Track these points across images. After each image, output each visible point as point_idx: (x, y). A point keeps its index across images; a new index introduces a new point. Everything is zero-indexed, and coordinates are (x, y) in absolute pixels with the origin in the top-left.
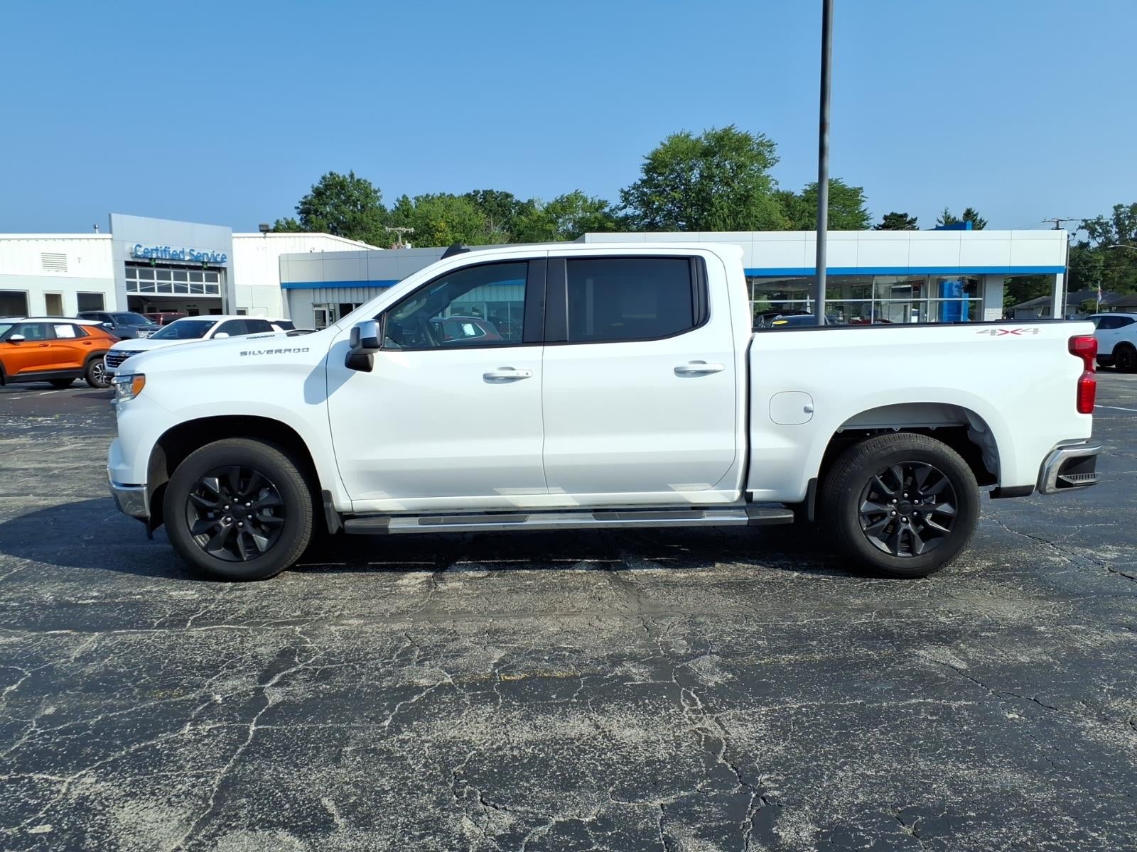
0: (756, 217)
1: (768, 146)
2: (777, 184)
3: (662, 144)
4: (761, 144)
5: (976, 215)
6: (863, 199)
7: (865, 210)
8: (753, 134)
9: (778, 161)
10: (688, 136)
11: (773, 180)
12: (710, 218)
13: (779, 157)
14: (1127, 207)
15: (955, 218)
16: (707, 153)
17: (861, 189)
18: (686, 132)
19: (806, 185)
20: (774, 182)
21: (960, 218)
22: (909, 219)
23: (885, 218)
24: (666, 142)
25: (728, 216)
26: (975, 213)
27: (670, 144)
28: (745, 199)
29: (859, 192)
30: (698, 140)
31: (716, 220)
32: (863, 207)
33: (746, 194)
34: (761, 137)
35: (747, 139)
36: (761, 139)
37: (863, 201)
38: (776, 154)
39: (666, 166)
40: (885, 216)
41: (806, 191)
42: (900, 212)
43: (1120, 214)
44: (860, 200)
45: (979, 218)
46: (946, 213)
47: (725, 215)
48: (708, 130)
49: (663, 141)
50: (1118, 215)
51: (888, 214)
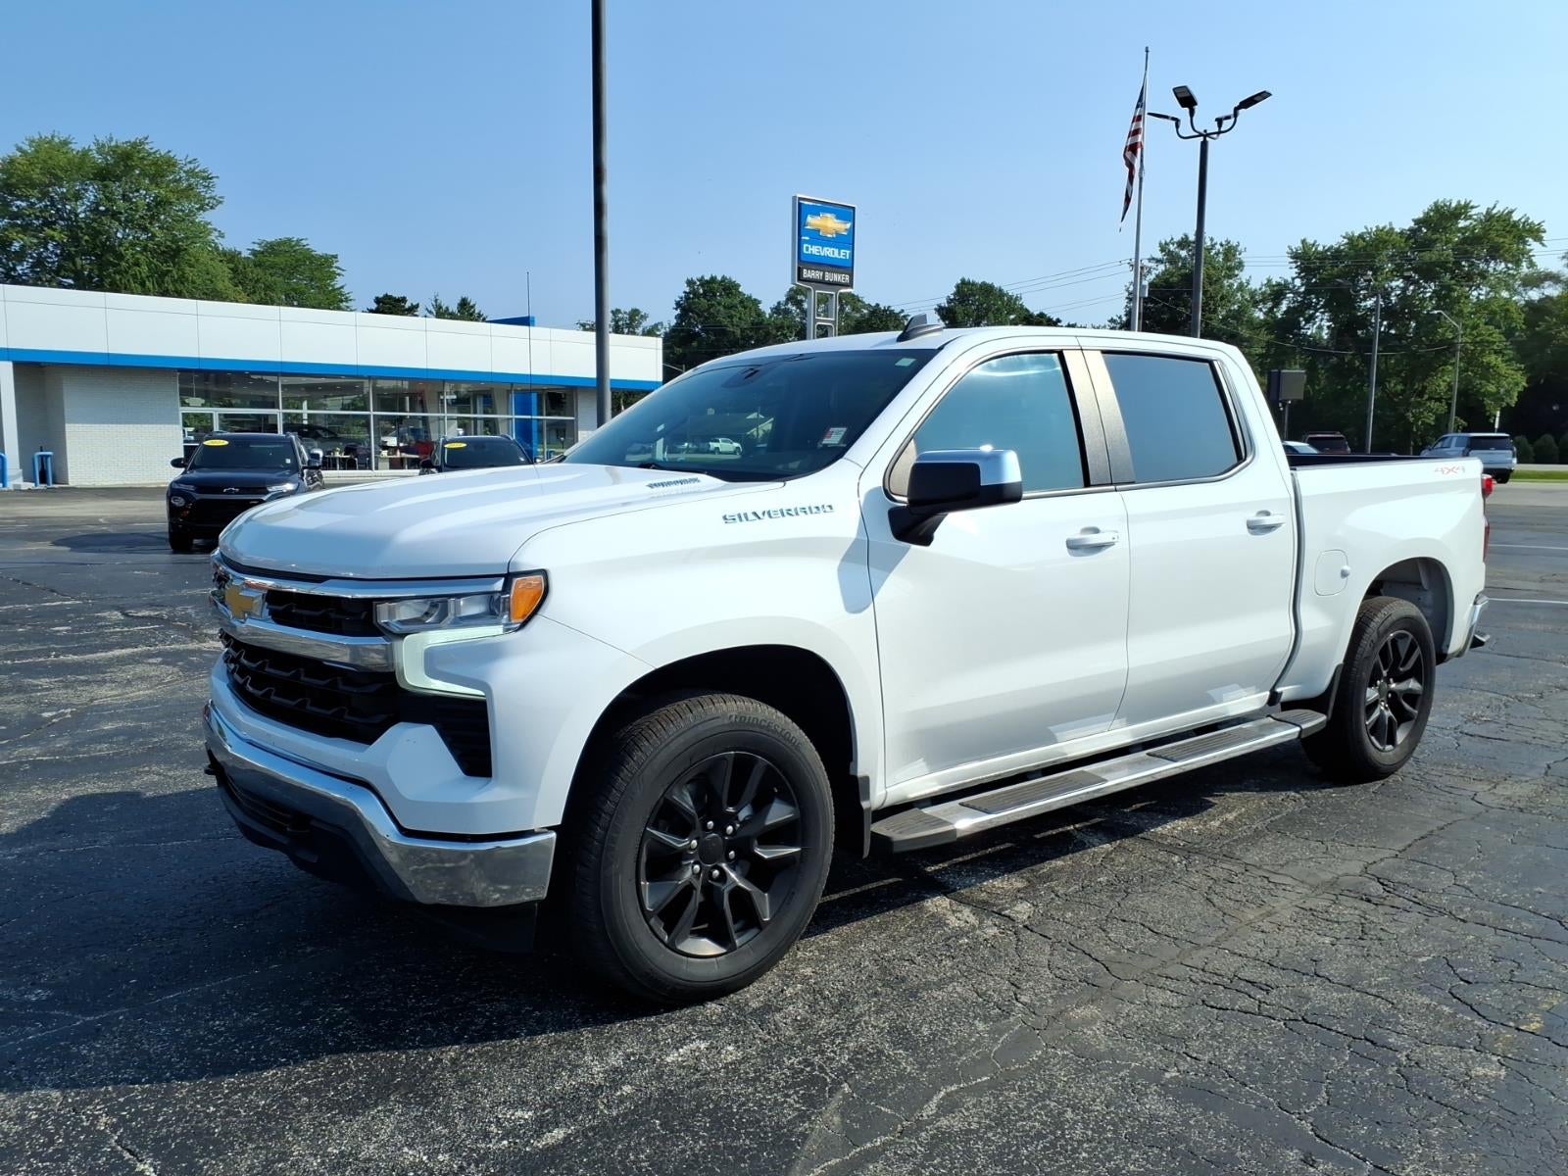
0: (193, 282)
1: (204, 178)
2: (223, 237)
3: (19, 149)
4: (191, 173)
5: (473, 307)
6: (339, 271)
7: (342, 287)
8: (179, 155)
9: (221, 202)
10: (65, 143)
11: (215, 230)
12: (118, 277)
13: (222, 197)
14: (625, 313)
15: (447, 308)
16: (103, 175)
17: (335, 257)
18: (63, 136)
19: (254, 243)
20: (217, 234)
21: (454, 308)
22: (408, 305)
23: (378, 300)
24: (26, 147)
25: (147, 277)
26: (471, 304)
27: (36, 151)
28: (173, 253)
29: (332, 262)
30: (85, 153)
31: (129, 281)
32: (339, 282)
33: (174, 246)
34: (190, 162)
35: (170, 163)
36: (192, 166)
37: (339, 274)
38: (217, 192)
39: (33, 186)
40: (377, 298)
41: (254, 253)
42: (397, 295)
43: (619, 320)
44: (334, 272)
45: (477, 311)
46: (436, 301)
47: (143, 275)
48: (102, 139)
49: (20, 145)
50: (617, 322)
51: (381, 296)
